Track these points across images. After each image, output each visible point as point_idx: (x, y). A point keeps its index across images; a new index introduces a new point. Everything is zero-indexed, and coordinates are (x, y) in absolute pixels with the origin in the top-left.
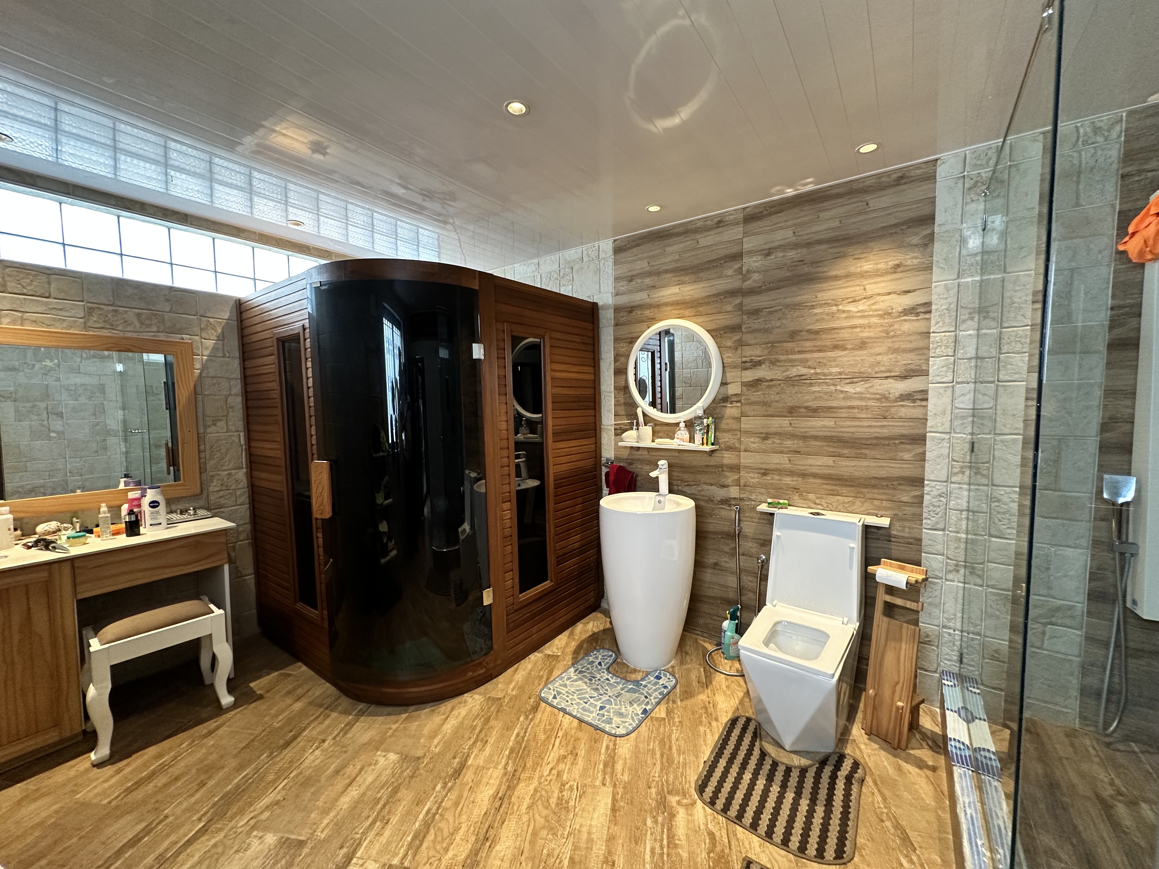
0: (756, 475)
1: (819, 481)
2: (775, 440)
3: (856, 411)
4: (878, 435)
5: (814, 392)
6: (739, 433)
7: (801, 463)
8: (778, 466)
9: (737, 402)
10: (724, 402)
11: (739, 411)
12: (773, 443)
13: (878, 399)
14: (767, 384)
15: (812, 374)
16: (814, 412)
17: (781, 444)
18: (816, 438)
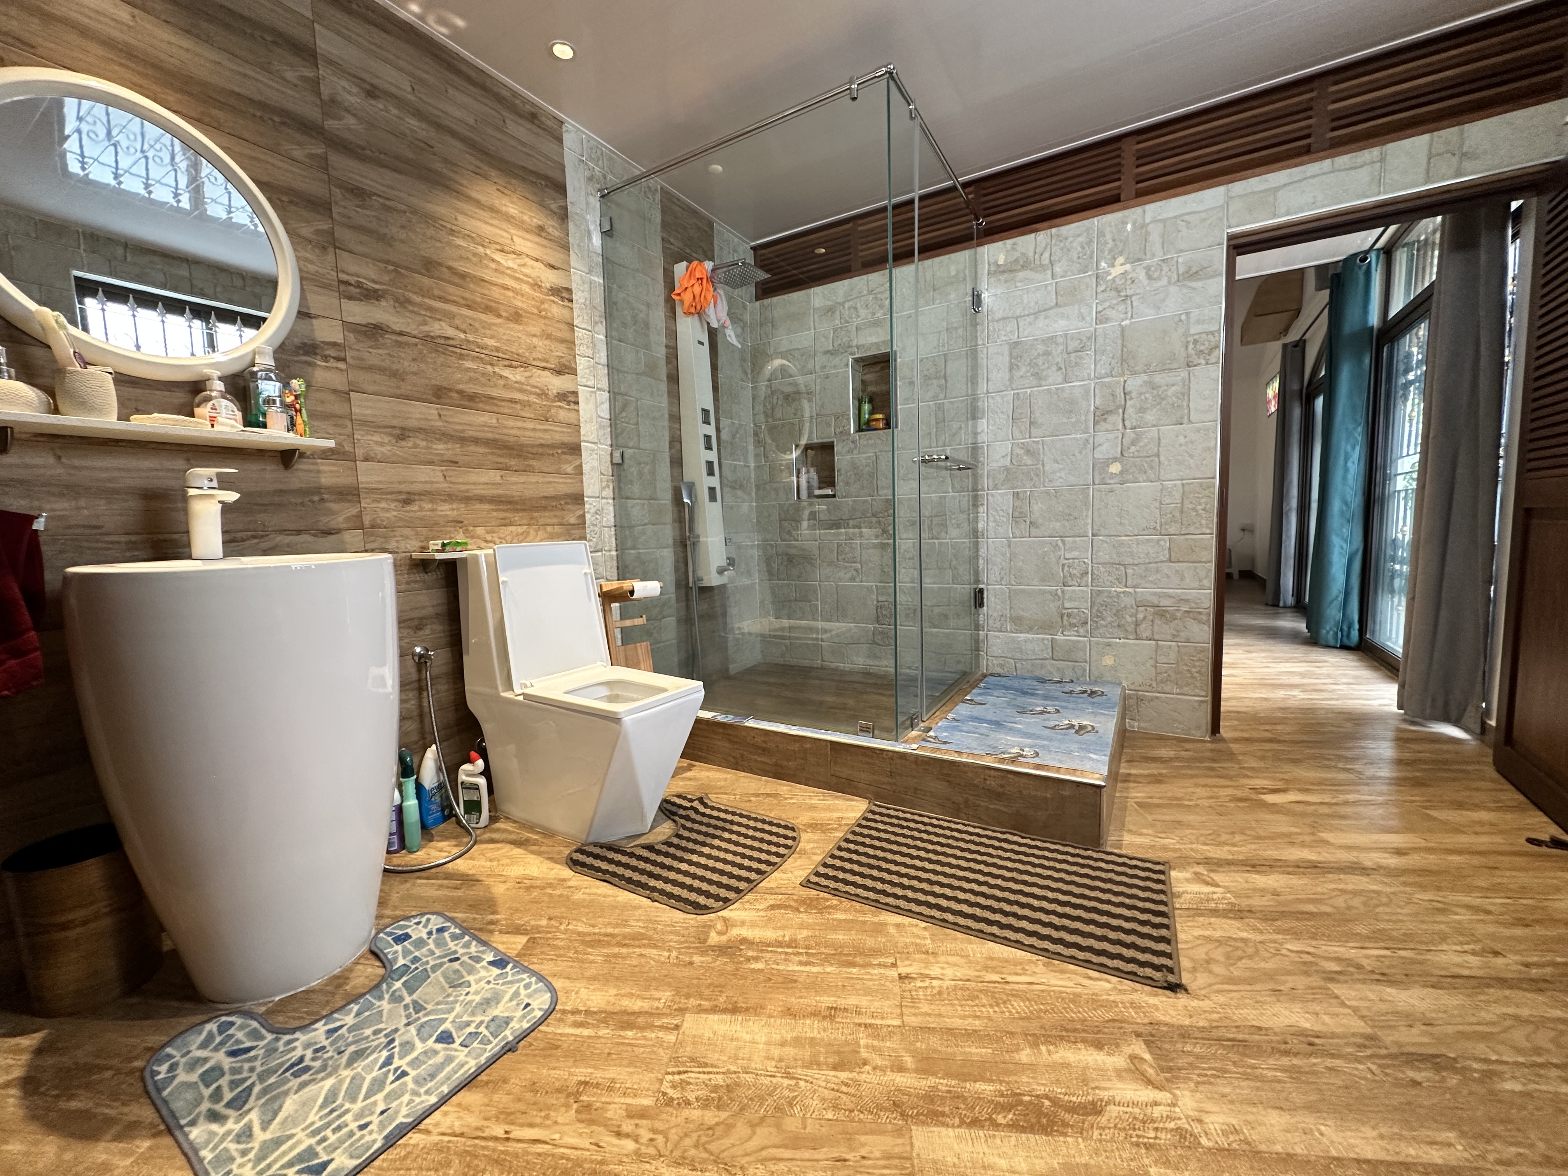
0: (393, 505)
1: (487, 507)
2: (418, 442)
3: (518, 406)
4: (542, 442)
5: (468, 370)
6: (349, 423)
7: (460, 480)
8: (428, 487)
9: (338, 359)
10: (306, 353)
11: (345, 380)
12: (416, 446)
13: (538, 395)
14: (394, 337)
15: (461, 340)
16: (470, 400)
17: (428, 448)
18: (476, 441)
